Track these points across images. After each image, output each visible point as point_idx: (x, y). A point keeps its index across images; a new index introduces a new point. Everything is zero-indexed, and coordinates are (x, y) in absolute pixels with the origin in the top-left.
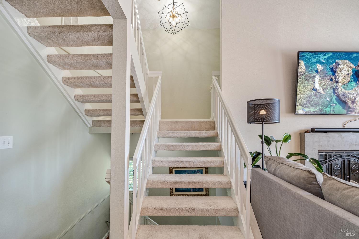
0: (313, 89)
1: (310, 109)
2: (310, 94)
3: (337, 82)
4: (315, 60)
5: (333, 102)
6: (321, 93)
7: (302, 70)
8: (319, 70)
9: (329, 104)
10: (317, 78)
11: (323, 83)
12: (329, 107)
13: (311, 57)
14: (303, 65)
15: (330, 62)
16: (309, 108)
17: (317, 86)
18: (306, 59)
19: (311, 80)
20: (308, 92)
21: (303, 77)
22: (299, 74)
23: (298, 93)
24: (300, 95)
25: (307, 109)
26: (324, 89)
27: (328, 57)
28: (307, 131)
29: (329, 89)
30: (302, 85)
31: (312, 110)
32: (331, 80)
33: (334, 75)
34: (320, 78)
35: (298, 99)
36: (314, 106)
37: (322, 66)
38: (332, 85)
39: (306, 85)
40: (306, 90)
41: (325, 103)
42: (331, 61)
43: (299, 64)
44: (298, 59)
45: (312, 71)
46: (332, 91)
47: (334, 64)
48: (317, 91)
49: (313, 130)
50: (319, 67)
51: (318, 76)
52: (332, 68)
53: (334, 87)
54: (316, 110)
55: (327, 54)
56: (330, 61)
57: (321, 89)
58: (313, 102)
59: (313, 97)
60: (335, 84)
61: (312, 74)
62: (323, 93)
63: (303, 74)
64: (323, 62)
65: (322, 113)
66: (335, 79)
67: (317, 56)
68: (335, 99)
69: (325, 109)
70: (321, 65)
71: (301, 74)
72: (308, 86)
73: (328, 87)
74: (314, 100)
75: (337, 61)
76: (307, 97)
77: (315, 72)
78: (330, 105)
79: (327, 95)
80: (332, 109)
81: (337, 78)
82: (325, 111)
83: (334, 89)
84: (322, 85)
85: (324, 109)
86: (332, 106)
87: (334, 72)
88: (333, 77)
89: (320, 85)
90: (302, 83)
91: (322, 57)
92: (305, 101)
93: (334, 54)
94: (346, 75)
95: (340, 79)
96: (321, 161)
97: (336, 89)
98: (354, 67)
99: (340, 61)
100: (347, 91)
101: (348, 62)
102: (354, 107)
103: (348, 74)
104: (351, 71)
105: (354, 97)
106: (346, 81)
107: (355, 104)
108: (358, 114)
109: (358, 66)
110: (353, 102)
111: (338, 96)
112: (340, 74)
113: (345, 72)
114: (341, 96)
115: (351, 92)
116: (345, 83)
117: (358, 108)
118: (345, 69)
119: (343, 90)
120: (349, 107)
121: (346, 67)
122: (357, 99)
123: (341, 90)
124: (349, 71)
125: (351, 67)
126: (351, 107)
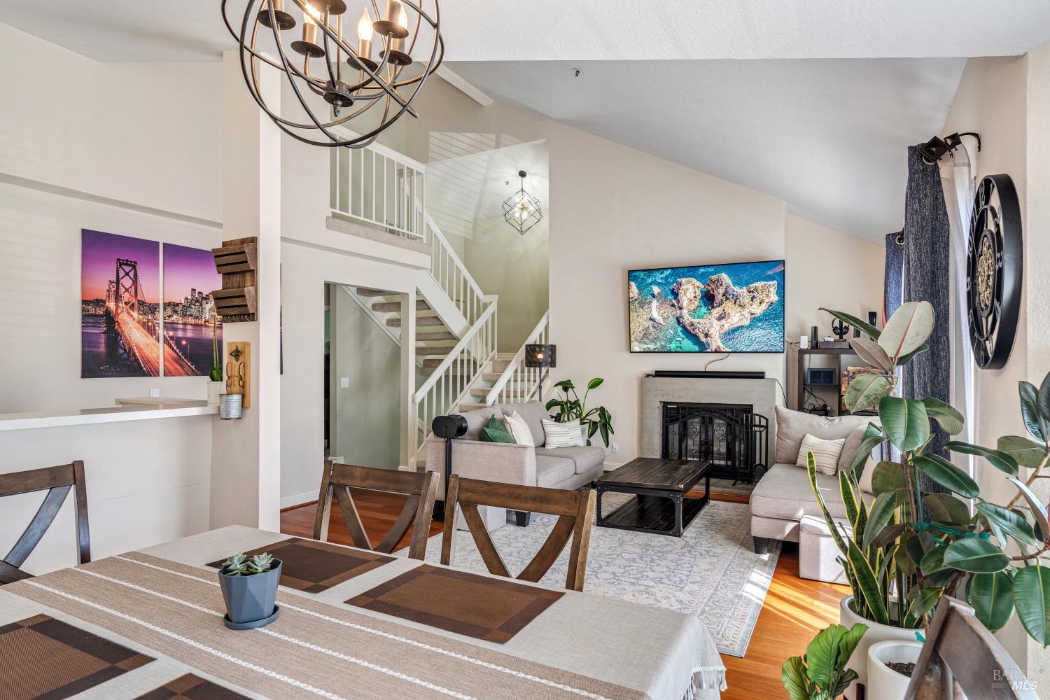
0: (651, 319)
1: (648, 346)
2: (647, 325)
3: (681, 308)
6: (661, 324)
7: (635, 294)
8: (656, 294)
10: (655, 304)
11: (663, 310)
14: (635, 287)
16: (647, 344)
17: (655, 314)
20: (645, 323)
21: (637, 303)
22: (631, 300)
23: (632, 325)
24: (634, 327)
25: (645, 346)
26: (664, 319)
28: (648, 376)
29: (671, 318)
30: (635, 314)
31: (652, 347)
32: (673, 305)
33: (675, 299)
34: (658, 304)
35: (632, 333)
36: (654, 341)
37: (659, 288)
38: (675, 313)
39: (641, 314)
40: (642, 321)
41: (668, 336)
43: (630, 287)
44: (629, 281)
47: (675, 284)
48: (655, 321)
49: (659, 374)
50: (656, 290)
51: (655, 301)
52: (673, 289)
53: (678, 315)
54: (656, 347)
57: (661, 318)
58: (651, 336)
59: (652, 329)
60: (678, 311)
62: (664, 324)
63: (636, 300)
66: (678, 304)
71: (633, 300)
72: (643, 315)
73: (670, 315)
74: (652, 333)
76: (644, 330)
81: (681, 302)
83: (677, 318)
84: (662, 312)
87: (675, 294)
88: (674, 302)
89: (659, 313)
92: (642, 335)
94: (692, 299)
95: (685, 302)
96: (670, 417)
97: (681, 317)
98: (702, 286)
99: (682, 279)
100: (695, 321)
101: (694, 280)
102: (709, 342)
103: (695, 297)
104: (698, 293)
105: (706, 329)
106: (693, 307)
107: (709, 338)
108: (716, 352)
109: (708, 285)
110: (707, 335)
111: (684, 327)
112: (685, 298)
113: (690, 295)
114: (688, 327)
115: (701, 321)
116: (692, 309)
117: (714, 344)
118: (691, 289)
119: (690, 318)
120: (703, 342)
121: (691, 287)
122: (712, 331)
123: (687, 319)
124: (695, 293)
125: (698, 287)
126: (705, 342)
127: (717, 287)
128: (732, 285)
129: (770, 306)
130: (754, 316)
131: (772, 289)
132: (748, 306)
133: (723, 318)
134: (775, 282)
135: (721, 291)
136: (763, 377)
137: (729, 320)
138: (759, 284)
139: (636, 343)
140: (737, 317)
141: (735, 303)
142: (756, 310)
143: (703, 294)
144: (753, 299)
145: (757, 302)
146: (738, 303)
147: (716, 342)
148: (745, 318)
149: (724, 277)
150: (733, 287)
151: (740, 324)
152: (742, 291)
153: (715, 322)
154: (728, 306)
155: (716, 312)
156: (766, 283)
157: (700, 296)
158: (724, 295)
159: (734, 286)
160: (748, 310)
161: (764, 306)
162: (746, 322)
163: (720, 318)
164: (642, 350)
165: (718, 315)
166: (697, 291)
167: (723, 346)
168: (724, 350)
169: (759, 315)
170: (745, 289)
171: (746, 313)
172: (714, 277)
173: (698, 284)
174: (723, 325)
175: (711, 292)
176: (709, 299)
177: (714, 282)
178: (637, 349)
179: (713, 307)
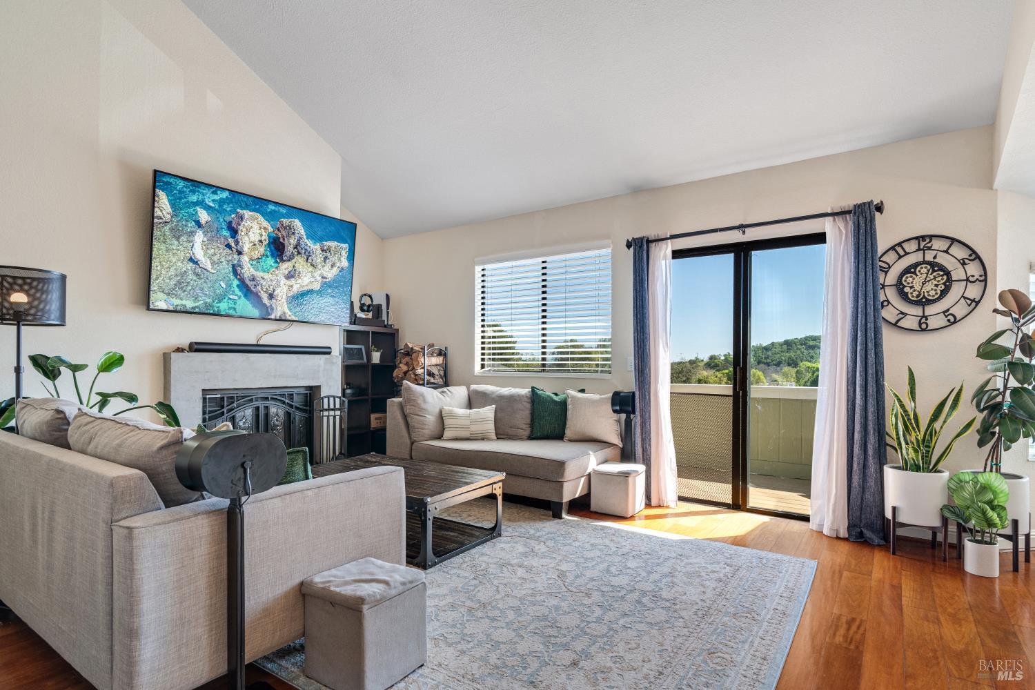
0: (191, 260)
1: (184, 302)
2: (184, 269)
3: (240, 253)
4: (194, 198)
5: (233, 291)
6: (208, 271)
7: (164, 212)
8: (202, 222)
9: (226, 295)
10: (199, 237)
11: (212, 250)
12: (225, 300)
13: (185, 189)
14: (166, 201)
15: (226, 211)
16: (181, 300)
17: (199, 253)
18: (172, 192)
19: (184, 238)
20: (180, 264)
21: (167, 228)
22: (156, 220)
23: (155, 263)
24: (159, 268)
26: (213, 263)
27: (221, 198)
28: (180, 350)
29: (224, 263)
30: (163, 247)
31: (189, 304)
32: (228, 246)
33: (233, 237)
34: (205, 239)
35: (154, 276)
37: (209, 215)
38: (230, 258)
39: (175, 248)
40: (174, 260)
41: (218, 291)
42: (228, 209)
43: (156, 199)
44: (154, 187)
45: (187, 221)
46: (231, 269)
47: (233, 216)
48: (199, 265)
49: (196, 348)
50: (204, 216)
51: (201, 233)
52: (230, 223)
53: (235, 262)
54: (197, 304)
55: (219, 192)
56: (225, 207)
57: (209, 262)
59: (191, 276)
60: (236, 256)
61: (186, 225)
62: (212, 271)
63: (166, 222)
64: (209, 206)
65: (211, 312)
66: (236, 245)
67: (198, 192)
68: (238, 286)
69: (218, 305)
70: (207, 213)
71: (161, 221)
72: (178, 250)
73: (223, 259)
74: (192, 282)
75: (238, 210)
76: (176, 275)
77: (193, 223)
78: (227, 298)
79: (221, 277)
80: (230, 306)
81: (241, 244)
82: (216, 309)
83: (234, 266)
84: (210, 253)
85: (215, 304)
86: (231, 299)
87: (234, 232)
88: (231, 241)
89: (205, 253)
90: (165, 242)
91: (208, 195)
92: (172, 283)
93: (234, 196)
94: (256, 243)
95: (246, 247)
96: (210, 412)
97: (240, 266)
98: (271, 229)
99: (245, 211)
100: (259, 274)
101: (261, 219)
102: (274, 306)
103: (261, 241)
104: (265, 236)
105: (271, 287)
106: (256, 254)
107: (274, 301)
108: (280, 320)
109: (278, 229)
110: (271, 296)
111: (242, 281)
112: (246, 238)
113: (255, 235)
114: (247, 282)
115: (266, 276)
116: (256, 257)
117: (279, 308)
118: (255, 230)
119: (252, 269)
120: (265, 304)
121: (256, 227)
122: (278, 291)
123: (248, 270)
124: (261, 235)
125: (265, 228)
126: (268, 305)
127: (289, 235)
128: (305, 237)
129: (340, 271)
130: (324, 280)
131: (343, 253)
132: (320, 266)
133: (293, 277)
134: (347, 245)
135: (293, 241)
136: (329, 353)
137: (299, 281)
138: (333, 244)
139: (160, 295)
140: (308, 279)
141: (307, 260)
142: (328, 273)
143: (271, 240)
144: (326, 258)
145: (329, 264)
146: (310, 261)
147: (282, 307)
148: (316, 281)
149: (297, 223)
150: (306, 240)
151: (309, 288)
152: (315, 247)
153: (283, 281)
154: (299, 262)
155: (286, 267)
156: (339, 244)
157: (267, 241)
158: (295, 247)
159: (307, 238)
160: (319, 272)
161: (335, 271)
162: (317, 286)
163: (289, 276)
164: (171, 308)
165: (287, 272)
166: (264, 234)
167: (289, 313)
168: (290, 318)
169: (330, 279)
170: (318, 246)
171: (317, 274)
172: (286, 221)
173: (265, 224)
174: (292, 286)
175: (281, 240)
176: (277, 248)
177: (285, 228)
178: (162, 305)
179: (282, 260)
